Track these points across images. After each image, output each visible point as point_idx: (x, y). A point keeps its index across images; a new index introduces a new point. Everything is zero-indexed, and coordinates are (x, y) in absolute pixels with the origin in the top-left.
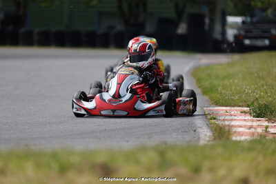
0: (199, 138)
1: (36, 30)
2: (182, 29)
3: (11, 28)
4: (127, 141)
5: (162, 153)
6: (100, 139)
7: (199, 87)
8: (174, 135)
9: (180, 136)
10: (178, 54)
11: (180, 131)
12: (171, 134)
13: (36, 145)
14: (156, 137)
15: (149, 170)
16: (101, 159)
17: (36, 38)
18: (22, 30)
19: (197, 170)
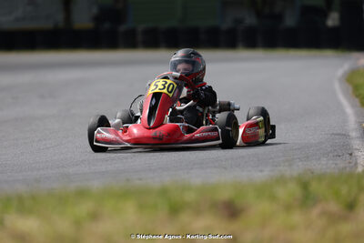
0: (356, 164)
1: (141, 28)
2: (333, 20)
3: (107, 26)
4: (261, 171)
5: (305, 186)
6: (225, 168)
7: (357, 96)
8: (324, 161)
9: (331, 162)
10: (329, 53)
11: (331, 155)
12: (319, 159)
13: (140, 179)
14: (300, 163)
15: (288, 208)
16: (225, 195)
17: (140, 38)
18: (123, 28)
19: (351, 206)
